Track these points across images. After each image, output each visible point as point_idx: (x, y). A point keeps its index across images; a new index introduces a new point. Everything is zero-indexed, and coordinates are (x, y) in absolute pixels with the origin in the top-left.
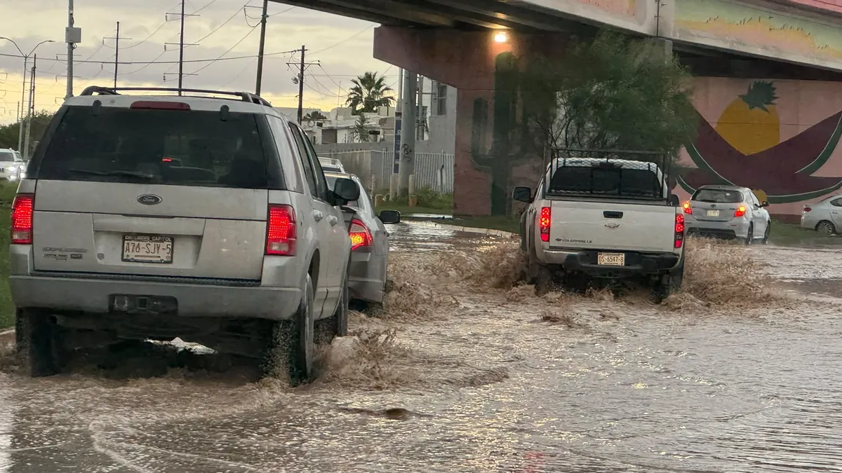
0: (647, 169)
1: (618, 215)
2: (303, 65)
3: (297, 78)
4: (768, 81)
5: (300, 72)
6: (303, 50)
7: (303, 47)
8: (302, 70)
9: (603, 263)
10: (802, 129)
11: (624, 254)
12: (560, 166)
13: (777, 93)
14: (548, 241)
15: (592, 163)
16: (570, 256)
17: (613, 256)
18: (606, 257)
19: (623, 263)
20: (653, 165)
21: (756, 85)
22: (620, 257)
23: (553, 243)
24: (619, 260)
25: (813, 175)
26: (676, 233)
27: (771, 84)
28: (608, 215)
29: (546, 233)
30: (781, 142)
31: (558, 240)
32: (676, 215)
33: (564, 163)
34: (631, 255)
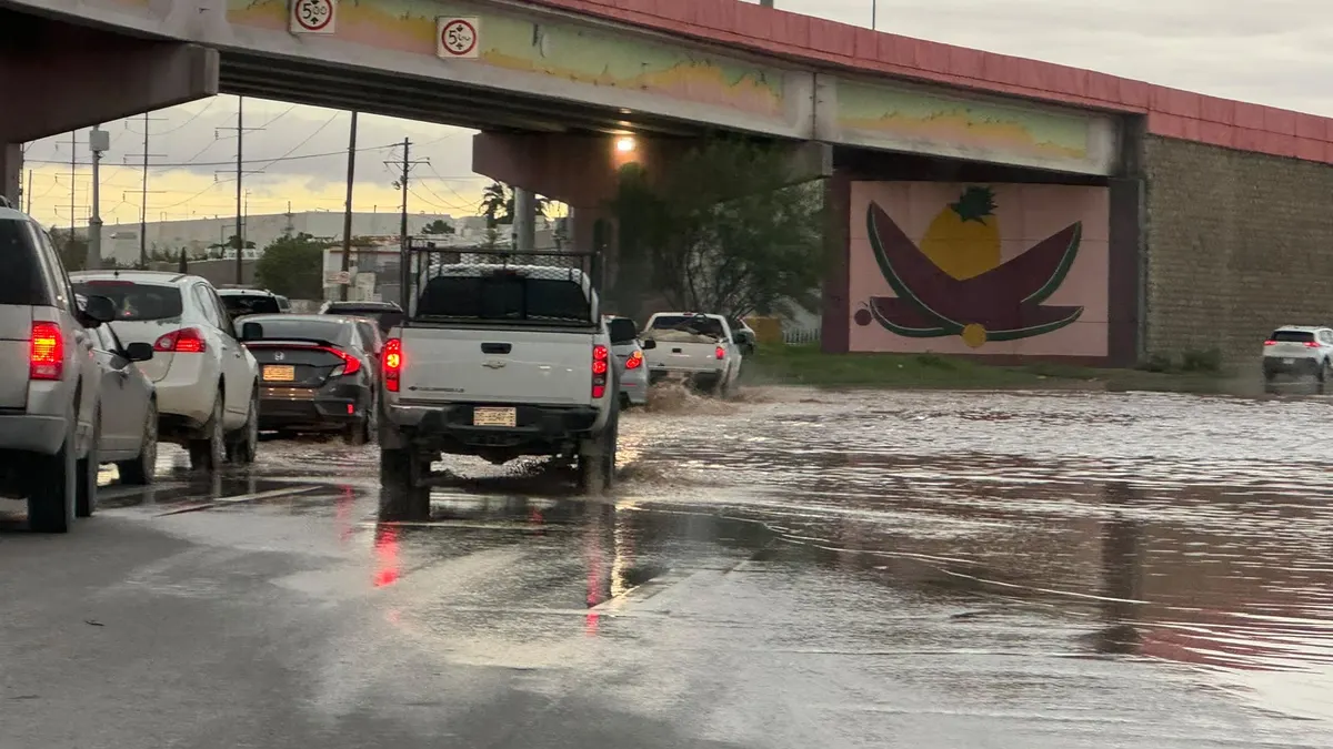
0: (567, 279)
1: (504, 349)
2: (406, 165)
3: (400, 182)
4: (984, 185)
5: (402, 174)
6: (407, 144)
7: (407, 139)
8: (406, 171)
9: (482, 423)
10: (1028, 246)
11: (514, 409)
12: (432, 277)
13: (996, 201)
14: (398, 390)
15: (482, 271)
16: (430, 412)
17: (497, 412)
18: (487, 414)
19: (514, 422)
20: (576, 272)
21: (972, 190)
22: (508, 414)
23: (405, 393)
24: (508, 419)
25: (1045, 303)
26: (595, 375)
27: (988, 189)
28: (489, 348)
29: (394, 379)
30: (1003, 261)
31: (413, 389)
32: (595, 347)
33: (440, 272)
34: (526, 411)
